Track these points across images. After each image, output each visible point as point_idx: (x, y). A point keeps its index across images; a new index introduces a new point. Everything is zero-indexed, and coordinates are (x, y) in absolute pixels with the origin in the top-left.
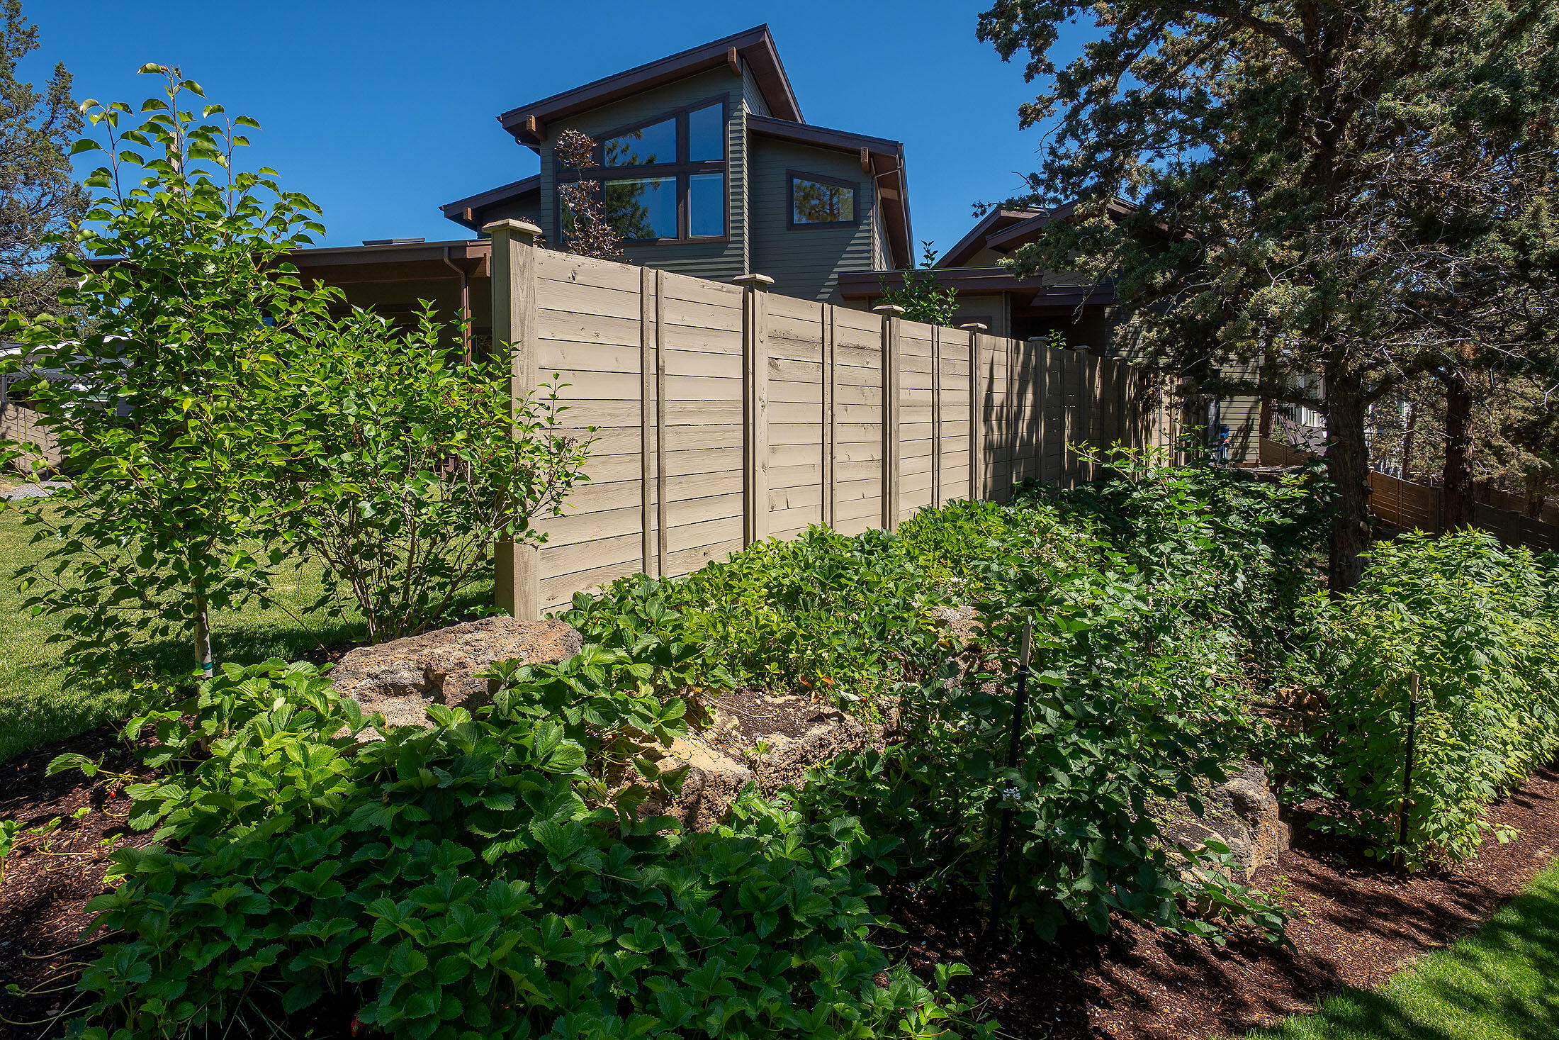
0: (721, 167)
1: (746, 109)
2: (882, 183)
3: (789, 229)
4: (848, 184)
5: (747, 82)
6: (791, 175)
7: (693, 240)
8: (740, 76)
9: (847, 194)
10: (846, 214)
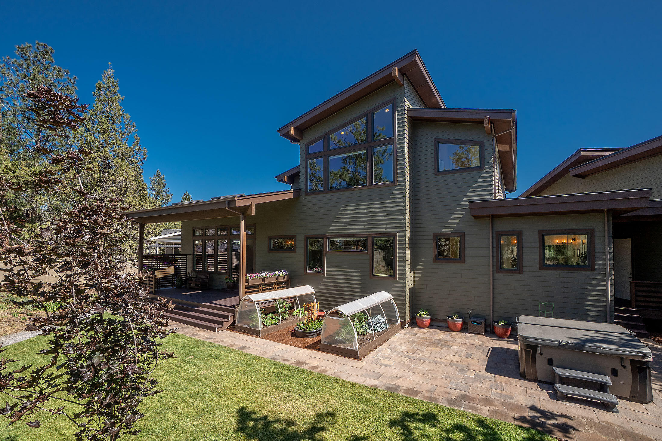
0: (391, 141)
1: (407, 104)
2: (500, 141)
3: (436, 175)
4: (474, 143)
5: (407, 88)
6: (437, 142)
7: (375, 186)
8: (402, 86)
9: (475, 149)
10: (475, 162)
